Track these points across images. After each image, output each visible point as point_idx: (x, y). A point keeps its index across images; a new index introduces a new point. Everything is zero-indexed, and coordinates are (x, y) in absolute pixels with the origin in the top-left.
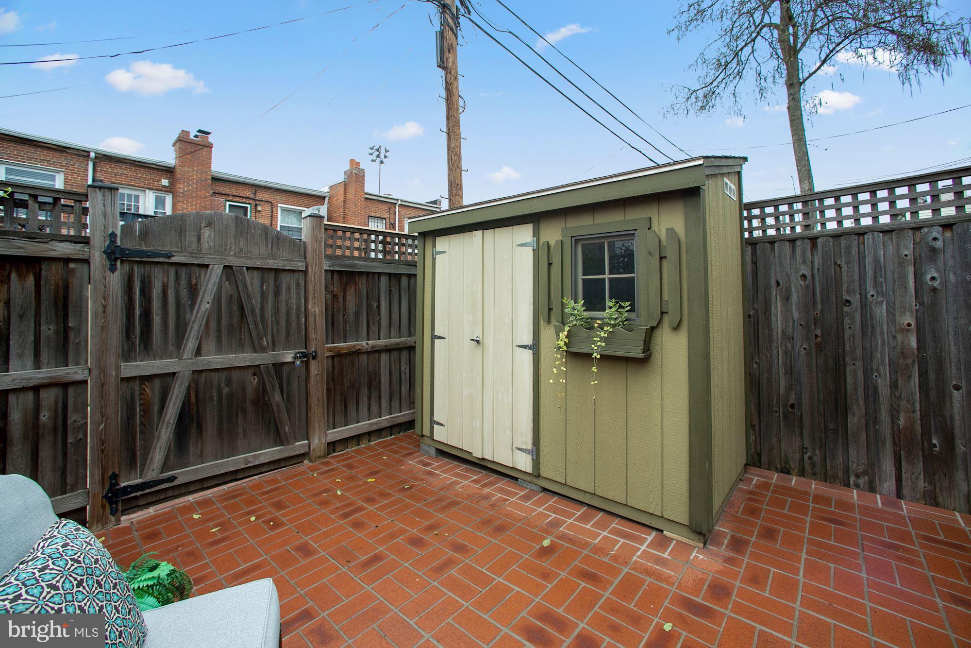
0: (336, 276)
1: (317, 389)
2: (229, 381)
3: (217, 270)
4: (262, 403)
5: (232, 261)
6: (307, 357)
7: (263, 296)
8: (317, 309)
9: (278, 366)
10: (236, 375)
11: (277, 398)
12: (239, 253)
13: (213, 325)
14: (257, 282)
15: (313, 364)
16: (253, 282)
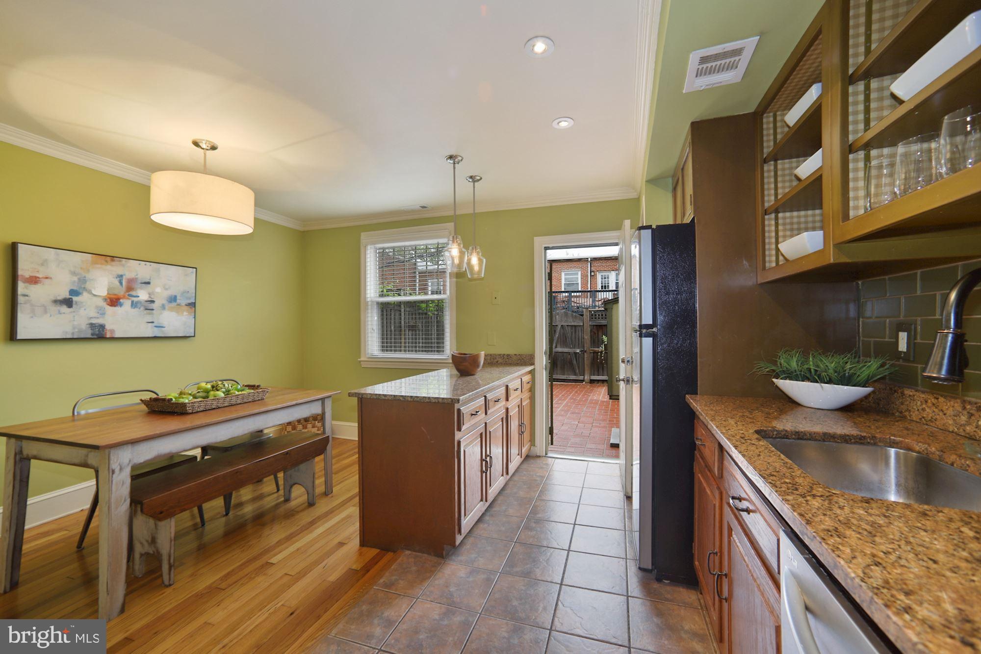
0: (595, 327)
1: (587, 362)
2: (563, 355)
3: (560, 326)
4: (571, 363)
5: (564, 324)
6: (583, 352)
7: (572, 333)
8: (587, 337)
9: (576, 353)
10: (565, 354)
11: (575, 362)
12: (566, 321)
13: (559, 340)
14: (570, 329)
15: (585, 354)
16: (569, 330)
